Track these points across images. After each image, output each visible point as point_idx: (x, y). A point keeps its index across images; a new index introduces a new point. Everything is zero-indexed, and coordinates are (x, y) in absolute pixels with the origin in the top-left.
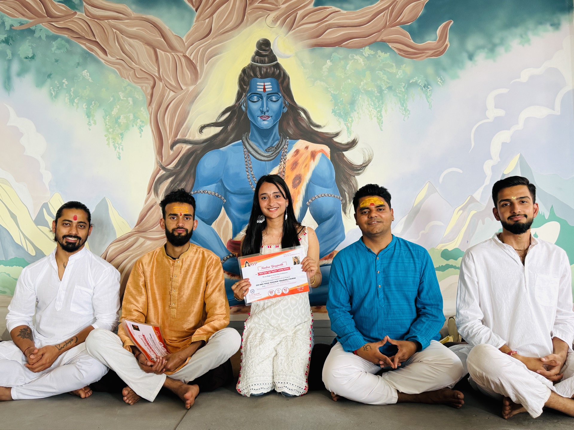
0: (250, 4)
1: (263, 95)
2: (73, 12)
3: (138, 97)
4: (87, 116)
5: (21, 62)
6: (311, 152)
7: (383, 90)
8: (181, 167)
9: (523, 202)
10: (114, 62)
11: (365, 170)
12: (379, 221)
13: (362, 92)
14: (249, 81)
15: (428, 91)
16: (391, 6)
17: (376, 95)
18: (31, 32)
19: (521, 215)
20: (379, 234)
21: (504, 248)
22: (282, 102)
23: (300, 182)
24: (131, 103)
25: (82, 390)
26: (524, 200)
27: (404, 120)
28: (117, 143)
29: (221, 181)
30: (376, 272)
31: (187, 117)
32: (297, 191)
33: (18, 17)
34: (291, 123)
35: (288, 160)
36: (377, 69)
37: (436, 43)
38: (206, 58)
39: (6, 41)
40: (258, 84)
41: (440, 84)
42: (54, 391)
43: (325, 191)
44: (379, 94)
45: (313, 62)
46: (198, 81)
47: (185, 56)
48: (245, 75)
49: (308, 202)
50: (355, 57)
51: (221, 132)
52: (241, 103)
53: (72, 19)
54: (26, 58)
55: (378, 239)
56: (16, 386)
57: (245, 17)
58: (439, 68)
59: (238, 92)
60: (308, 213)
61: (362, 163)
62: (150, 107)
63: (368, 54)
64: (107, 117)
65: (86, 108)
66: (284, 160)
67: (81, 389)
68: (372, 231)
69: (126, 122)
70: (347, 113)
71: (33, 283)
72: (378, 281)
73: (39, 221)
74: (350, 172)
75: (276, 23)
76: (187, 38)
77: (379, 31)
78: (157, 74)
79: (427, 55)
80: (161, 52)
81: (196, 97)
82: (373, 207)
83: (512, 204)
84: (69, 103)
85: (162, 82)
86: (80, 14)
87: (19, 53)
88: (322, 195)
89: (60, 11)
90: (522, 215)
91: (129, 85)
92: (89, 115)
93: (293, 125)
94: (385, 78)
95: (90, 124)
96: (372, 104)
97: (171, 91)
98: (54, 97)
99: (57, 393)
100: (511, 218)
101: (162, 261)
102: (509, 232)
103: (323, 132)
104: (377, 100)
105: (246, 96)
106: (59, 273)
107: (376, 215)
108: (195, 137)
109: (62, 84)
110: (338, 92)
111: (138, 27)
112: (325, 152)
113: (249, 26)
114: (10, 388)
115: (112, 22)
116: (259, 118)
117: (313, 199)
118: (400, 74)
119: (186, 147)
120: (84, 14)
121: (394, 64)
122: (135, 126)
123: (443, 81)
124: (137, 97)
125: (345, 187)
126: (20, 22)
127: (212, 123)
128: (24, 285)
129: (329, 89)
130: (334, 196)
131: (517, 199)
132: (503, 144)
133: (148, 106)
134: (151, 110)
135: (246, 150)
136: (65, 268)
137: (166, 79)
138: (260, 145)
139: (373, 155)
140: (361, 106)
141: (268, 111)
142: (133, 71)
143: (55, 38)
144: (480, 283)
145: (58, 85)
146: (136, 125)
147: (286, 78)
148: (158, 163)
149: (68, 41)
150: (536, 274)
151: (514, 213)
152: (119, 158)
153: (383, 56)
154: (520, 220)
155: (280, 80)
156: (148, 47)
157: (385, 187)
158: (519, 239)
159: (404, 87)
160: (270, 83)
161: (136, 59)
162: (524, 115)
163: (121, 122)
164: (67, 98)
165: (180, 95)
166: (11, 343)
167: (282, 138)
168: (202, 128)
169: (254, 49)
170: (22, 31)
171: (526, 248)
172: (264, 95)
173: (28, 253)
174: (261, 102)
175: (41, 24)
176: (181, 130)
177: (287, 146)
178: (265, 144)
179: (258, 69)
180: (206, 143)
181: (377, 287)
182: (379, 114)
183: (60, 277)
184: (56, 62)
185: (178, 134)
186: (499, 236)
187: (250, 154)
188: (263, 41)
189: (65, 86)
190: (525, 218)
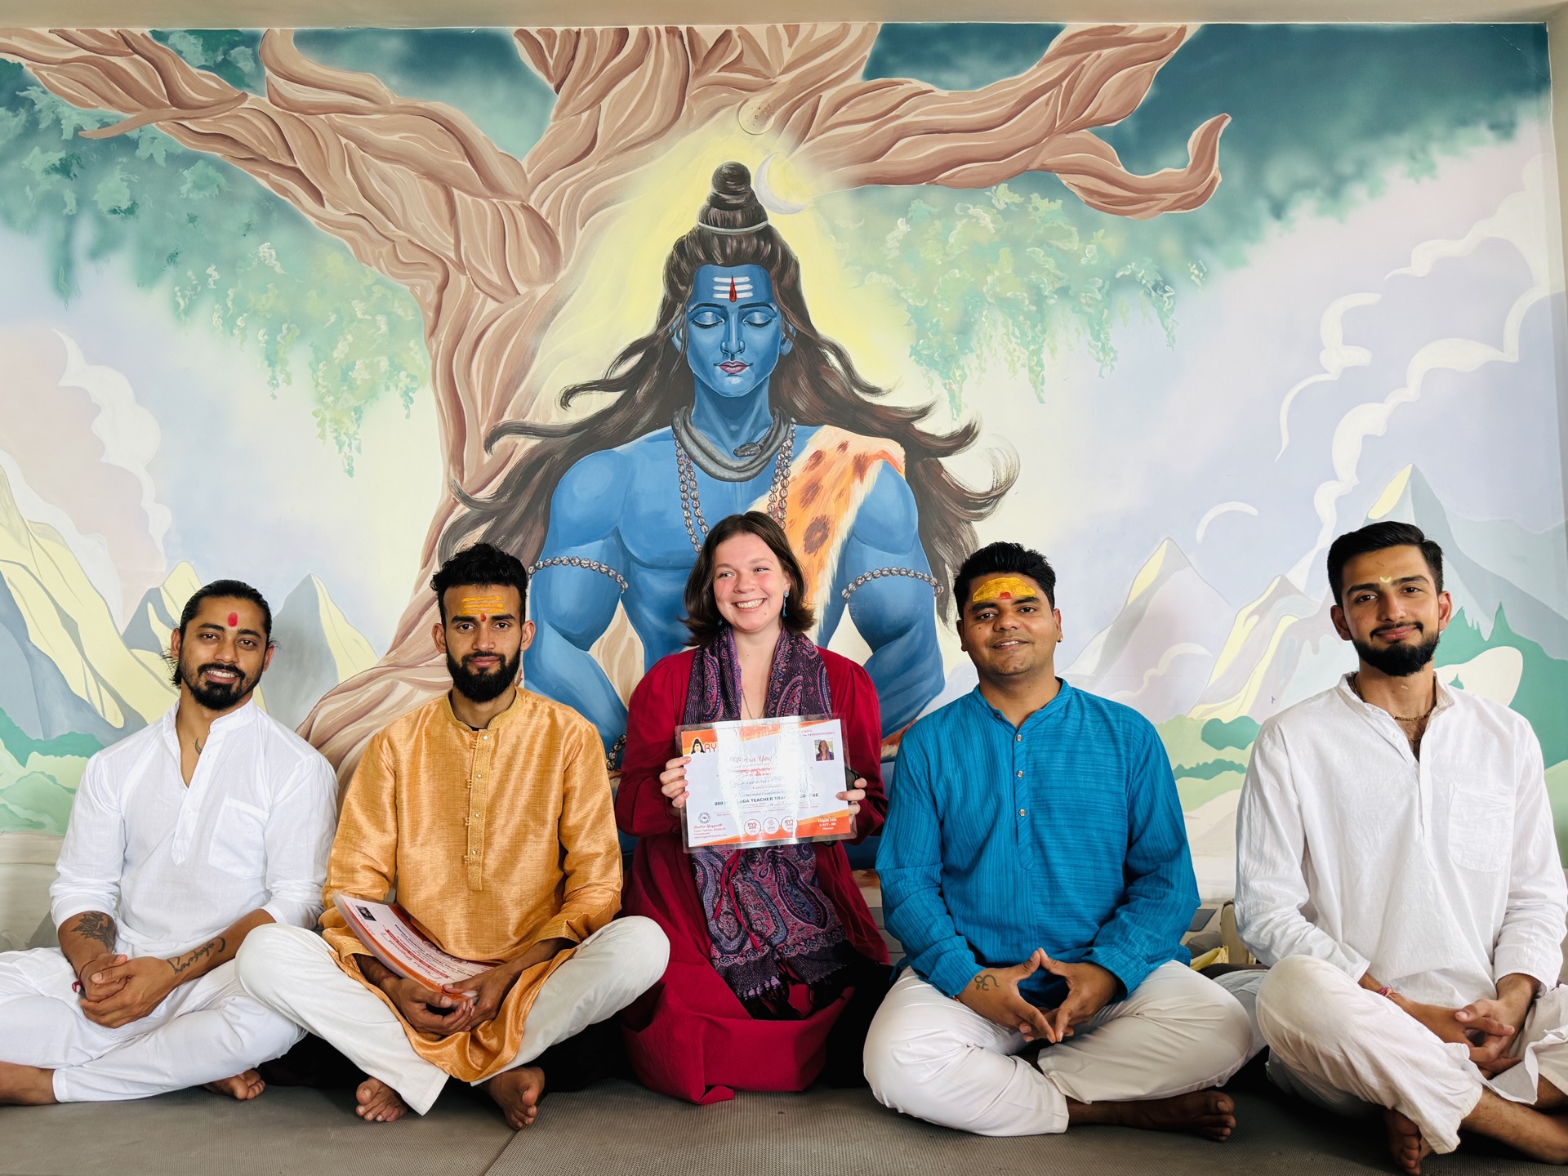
0: (698, 73)
1: (728, 309)
2: (237, 92)
3: (402, 314)
4: (267, 363)
5: (101, 221)
6: (855, 458)
7: (1046, 297)
8: (512, 497)
9: (1410, 590)
10: (340, 223)
11: (998, 505)
12: (1022, 639)
13: (988, 302)
14: (692, 274)
15: (1165, 299)
16: (1067, 77)
17: (1025, 309)
18: (127, 144)
19: (1406, 625)
20: (1020, 676)
21: (1368, 716)
22: (778, 328)
23: (824, 537)
24: (384, 328)
25: (240, 1079)
26: (1412, 584)
27: (1100, 375)
28: (345, 434)
29: (617, 534)
30: (1014, 773)
31: (530, 366)
32: (816, 560)
33: (97, 107)
34: (803, 383)
35: (794, 479)
36: (1029, 241)
37: (1187, 172)
38: (581, 212)
39: (64, 169)
40: (717, 279)
41: (1197, 281)
42: (166, 1080)
43: (892, 560)
44: (1033, 308)
45: (861, 224)
46: (558, 273)
47: (527, 209)
48: (681, 257)
49: (845, 591)
50: (972, 211)
51: (619, 404)
52: (670, 331)
53: (233, 112)
54: (114, 211)
55: (1019, 688)
56: (67, 1067)
57: (685, 107)
58: (1195, 238)
59: (665, 301)
60: (846, 618)
61: (990, 488)
62: (433, 339)
63: (1006, 204)
64: (321, 365)
65: (267, 343)
66: (782, 478)
67: (237, 1077)
68: (1003, 666)
69: (368, 377)
70: (950, 356)
71: (116, 795)
72: (1020, 797)
73: (136, 636)
74: (960, 512)
75: (765, 123)
76: (534, 161)
77: (1034, 144)
78: (452, 255)
79: (1164, 204)
80: (465, 196)
81: (554, 313)
82: (1007, 603)
83: (1382, 597)
84: (221, 327)
85: (465, 274)
86: (256, 99)
87: (96, 197)
88: (884, 573)
89: (206, 90)
90: (1409, 624)
91: (378, 282)
92: (272, 359)
93: (807, 387)
94: (1050, 264)
95: (275, 382)
96: (1017, 333)
97: (489, 299)
98: (183, 312)
99: (172, 1087)
100: (1379, 633)
101: (442, 736)
102: (1376, 670)
103: (887, 405)
104: (1028, 323)
105: (684, 311)
106: (182, 764)
107: (1016, 624)
108: (550, 417)
109: (203, 279)
110: (926, 300)
111: (405, 131)
112: (890, 458)
113: (695, 129)
114: (48, 1072)
115: (338, 118)
116: (718, 368)
117: (860, 582)
118: (1089, 255)
119: (524, 444)
120: (266, 99)
121: (1074, 229)
122: (393, 388)
123: (1205, 274)
124: (400, 312)
125: (944, 552)
126: (101, 120)
127: (595, 382)
128: (93, 797)
129: (903, 295)
130: (915, 575)
131: (1394, 583)
132: (1367, 438)
133: (428, 336)
134: (434, 348)
135: (682, 452)
136: (200, 753)
137: (476, 265)
138: (720, 439)
139: (1019, 466)
140: (988, 337)
141: (741, 351)
142: (389, 245)
143: (190, 160)
144: (1305, 810)
145: (194, 283)
146: (397, 387)
147: (791, 264)
148: (451, 485)
149: (221, 168)
150: (1451, 785)
151: (1388, 620)
152: (350, 472)
153: (1045, 207)
154: (1404, 639)
155: (774, 270)
156: (430, 184)
157: (1041, 551)
158: (1404, 690)
159: (1100, 290)
160: (747, 279)
161: (399, 215)
162: (1420, 364)
163: (355, 379)
164: (216, 315)
165: (512, 310)
166: (55, 952)
167: (777, 420)
168: (569, 394)
169: (706, 189)
170: (107, 142)
171: (1422, 714)
172: (733, 308)
173: (104, 721)
174: (724, 326)
175: (154, 124)
176: (514, 399)
177: (792, 441)
178: (734, 435)
179: (716, 241)
180: (578, 434)
181: (1016, 813)
182: (1035, 358)
183: (187, 776)
184: (190, 222)
185: (504, 410)
186: (1353, 680)
187: (692, 464)
188: (731, 169)
189: (212, 283)
190: (1417, 632)
